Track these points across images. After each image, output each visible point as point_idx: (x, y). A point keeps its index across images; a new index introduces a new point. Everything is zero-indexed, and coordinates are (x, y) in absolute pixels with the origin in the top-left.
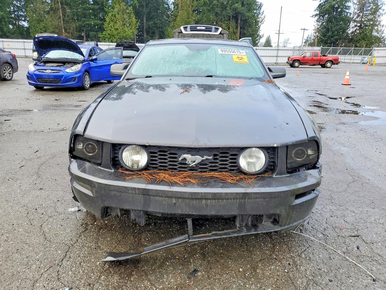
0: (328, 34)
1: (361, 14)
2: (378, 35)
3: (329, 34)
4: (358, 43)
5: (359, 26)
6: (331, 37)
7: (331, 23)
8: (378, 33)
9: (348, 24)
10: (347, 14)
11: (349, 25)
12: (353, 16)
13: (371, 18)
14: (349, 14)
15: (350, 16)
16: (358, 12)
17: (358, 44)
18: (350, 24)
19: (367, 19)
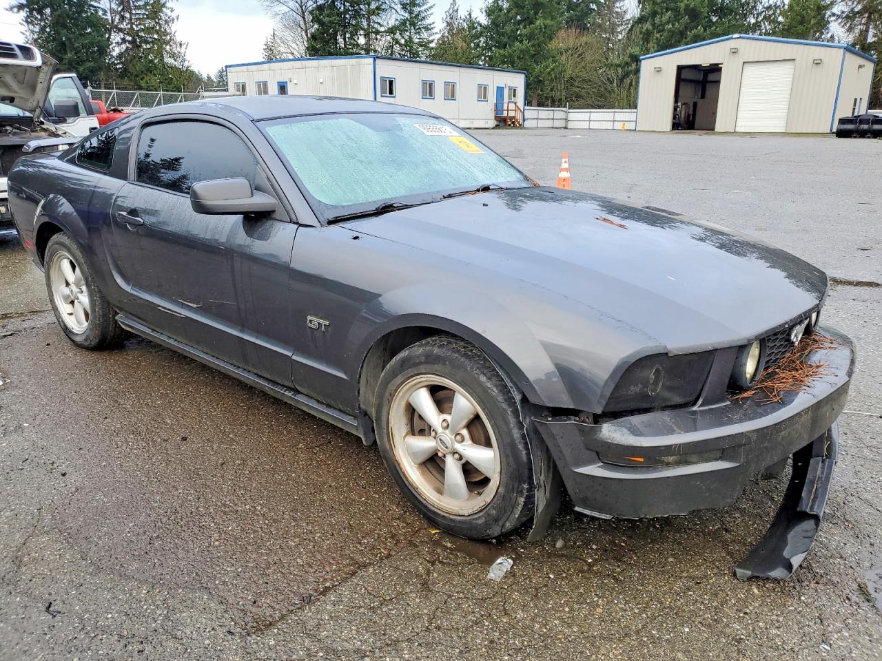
0: (66, 57)
1: (127, 15)
2: (176, 63)
3: (69, 55)
4: (142, 79)
5: (129, 42)
6: (76, 64)
7: (66, 30)
8: (175, 60)
9: (107, 36)
10: (97, 12)
11: (109, 38)
12: (112, 18)
13: (151, 25)
14: (100, 13)
15: (104, 17)
16: (119, 9)
17: (141, 82)
18: (110, 35)
19: (143, 27)
